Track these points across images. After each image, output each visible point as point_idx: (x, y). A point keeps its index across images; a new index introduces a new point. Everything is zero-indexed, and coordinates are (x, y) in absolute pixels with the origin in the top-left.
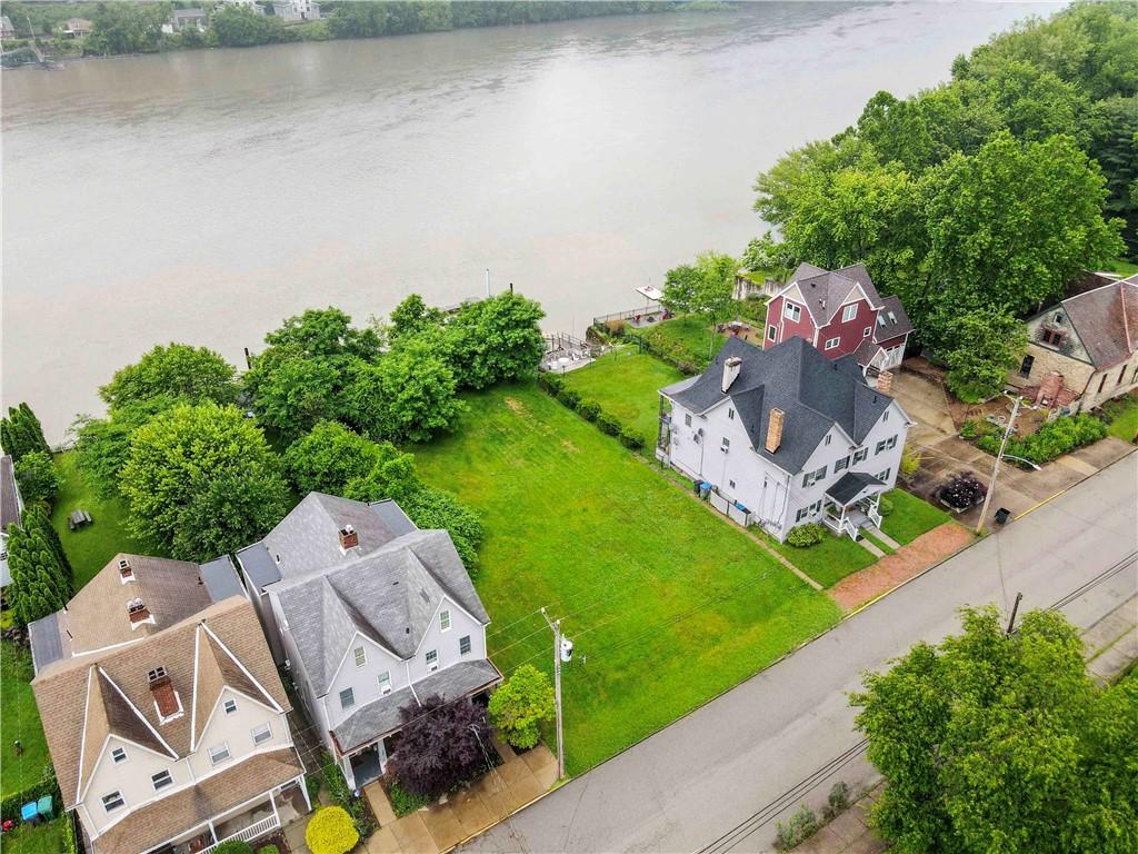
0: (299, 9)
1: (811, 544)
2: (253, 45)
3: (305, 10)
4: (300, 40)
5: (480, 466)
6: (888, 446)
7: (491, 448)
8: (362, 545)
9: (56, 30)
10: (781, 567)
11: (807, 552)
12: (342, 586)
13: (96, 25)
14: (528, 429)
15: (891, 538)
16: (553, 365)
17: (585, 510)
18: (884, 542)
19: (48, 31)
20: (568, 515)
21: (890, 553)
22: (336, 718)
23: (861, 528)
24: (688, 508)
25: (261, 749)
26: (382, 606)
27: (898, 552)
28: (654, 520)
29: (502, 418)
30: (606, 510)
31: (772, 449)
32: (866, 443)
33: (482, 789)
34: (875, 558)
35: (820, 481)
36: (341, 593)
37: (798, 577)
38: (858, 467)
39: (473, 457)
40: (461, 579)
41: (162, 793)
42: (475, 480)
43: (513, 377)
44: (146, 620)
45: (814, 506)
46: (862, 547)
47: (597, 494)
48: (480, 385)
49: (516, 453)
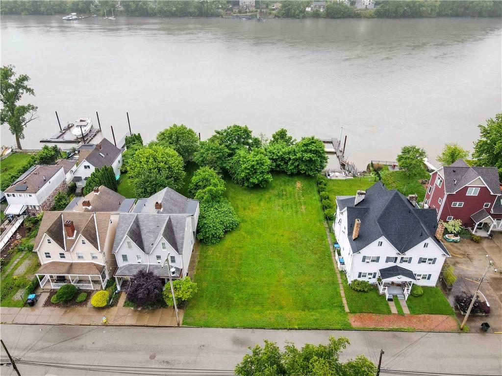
0: (365, 4)
1: (360, 291)
2: (340, 18)
3: (368, 4)
4: (361, 17)
5: (262, 203)
6: (429, 262)
7: (273, 198)
8: (164, 210)
9: (270, 7)
10: (338, 294)
11: (356, 293)
12: (140, 220)
13: (282, 6)
14: (295, 196)
15: (409, 307)
16: (331, 174)
17: (282, 235)
18: (402, 308)
19: (267, 7)
20: (274, 235)
21: (401, 314)
22: (121, 263)
23: (395, 296)
24: (324, 252)
25: (94, 261)
26: (149, 232)
27: (406, 315)
28: (305, 251)
29: (289, 189)
30: (290, 239)
31: (354, 238)
32: (408, 254)
33: (153, 312)
34: (390, 312)
35: (375, 263)
36: (138, 222)
37: (342, 302)
38: (404, 265)
39: (263, 199)
40: (181, 235)
41: (63, 260)
42: (255, 208)
43: (305, 173)
44: (87, 207)
45: (371, 274)
46: (388, 305)
47: (293, 231)
48: (289, 173)
49: (281, 204)
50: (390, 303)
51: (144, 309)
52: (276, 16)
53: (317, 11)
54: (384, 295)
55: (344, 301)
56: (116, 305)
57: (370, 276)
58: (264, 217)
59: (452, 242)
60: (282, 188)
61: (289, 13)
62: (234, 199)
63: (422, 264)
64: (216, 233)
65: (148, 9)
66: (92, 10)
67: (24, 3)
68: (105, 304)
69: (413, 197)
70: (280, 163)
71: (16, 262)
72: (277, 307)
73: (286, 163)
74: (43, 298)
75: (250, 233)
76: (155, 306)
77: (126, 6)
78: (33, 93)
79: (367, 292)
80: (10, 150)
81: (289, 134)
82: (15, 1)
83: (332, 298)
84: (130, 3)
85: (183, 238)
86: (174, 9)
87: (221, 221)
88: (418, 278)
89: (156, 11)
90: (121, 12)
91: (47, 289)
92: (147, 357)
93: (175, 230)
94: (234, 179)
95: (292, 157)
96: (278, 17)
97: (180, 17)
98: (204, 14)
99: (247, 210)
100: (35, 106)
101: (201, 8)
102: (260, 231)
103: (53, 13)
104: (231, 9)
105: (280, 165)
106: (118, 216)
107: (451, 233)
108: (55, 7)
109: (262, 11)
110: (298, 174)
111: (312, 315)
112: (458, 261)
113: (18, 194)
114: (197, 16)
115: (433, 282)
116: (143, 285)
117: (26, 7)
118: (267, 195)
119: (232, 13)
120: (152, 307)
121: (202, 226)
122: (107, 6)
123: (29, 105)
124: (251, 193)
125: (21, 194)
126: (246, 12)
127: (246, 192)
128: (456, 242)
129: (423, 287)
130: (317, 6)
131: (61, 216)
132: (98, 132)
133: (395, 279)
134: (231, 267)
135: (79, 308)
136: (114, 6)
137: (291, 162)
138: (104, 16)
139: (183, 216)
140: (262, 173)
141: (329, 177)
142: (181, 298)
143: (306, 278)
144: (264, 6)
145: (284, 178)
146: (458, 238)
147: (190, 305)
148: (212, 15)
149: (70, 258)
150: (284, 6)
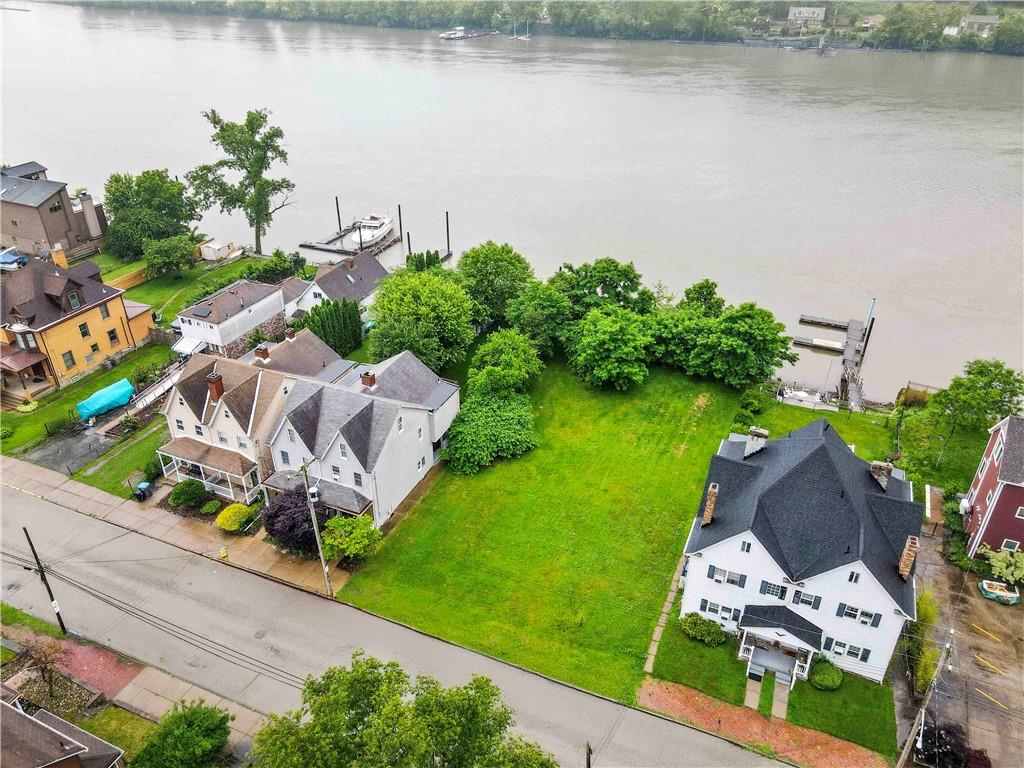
1: (694, 638)
5: (603, 422)
6: (862, 619)
7: (634, 416)
8: (378, 389)
9: (858, 24)
10: (648, 633)
11: (687, 642)
12: (325, 397)
13: (886, 22)
14: (680, 421)
15: (791, 705)
16: (788, 393)
17: (606, 491)
18: (774, 701)
19: (852, 23)
20: (591, 485)
21: (764, 714)
22: (280, 466)
23: (770, 674)
24: (668, 543)
25: (241, 452)
26: (332, 421)
27: (773, 719)
28: (631, 529)
29: (677, 404)
30: (616, 501)
31: (703, 523)
32: (812, 586)
33: (301, 564)
34: (739, 701)
35: (735, 587)
36: (320, 399)
37: (646, 649)
38: (803, 611)
39: (612, 414)
40: (381, 438)
41: (199, 438)
42: (584, 427)
43: (723, 379)
44: (262, 359)
45: (729, 610)
46: (744, 686)
47: (632, 488)
48: (690, 372)
49: (641, 430)
50: (751, 685)
51: (291, 553)
52: (865, 44)
53: (972, 35)
54: (744, 663)
55: (653, 649)
56: (254, 535)
57: (726, 615)
58: (591, 448)
59: (994, 600)
60: (663, 400)
61: (898, 38)
62: (554, 402)
63: (846, 619)
64: (473, 455)
65: (597, 22)
66: (493, 22)
67: (384, 6)
68: (234, 527)
69: (881, 468)
70: (674, 348)
71: (155, 429)
72: (516, 619)
73: (688, 351)
74: (162, 493)
75: (545, 472)
76: (310, 554)
77: (557, 16)
78: (285, 160)
79: (709, 645)
80: (241, 252)
81: (719, 293)
82: (370, 2)
83: (631, 635)
84: (564, 11)
85: (382, 444)
86: (646, 23)
87: (494, 435)
88: (839, 649)
89: (608, 27)
90: (546, 26)
91: (172, 481)
92: (251, 633)
93: (373, 427)
94: (571, 363)
95: (700, 340)
96: (871, 46)
97: (655, 39)
98: (705, 33)
99: (566, 428)
100: (292, 182)
101: (701, 23)
102: (567, 472)
103: (428, 26)
104: (765, 27)
105: (674, 352)
106: (294, 382)
107: (999, 579)
108: (433, 16)
109: (836, 31)
110: (705, 378)
111: (572, 656)
112: (983, 647)
113: (196, 321)
114: (690, 39)
115: (876, 669)
116: (289, 508)
117: (388, 13)
118: (625, 407)
119: (765, 35)
120: (304, 554)
121: (454, 437)
122: (522, 14)
123: (284, 181)
124: (594, 397)
125: (200, 322)
126: (798, 34)
127: (585, 393)
128: (1005, 603)
129: (846, 674)
130: (976, 26)
131: (213, 364)
132: (395, 242)
133: (768, 634)
134: (473, 523)
135: (200, 523)
136: (534, 16)
137: (696, 350)
138: (512, 33)
139: (395, 405)
140: (621, 361)
141: (779, 398)
142: (344, 551)
143: (602, 583)
144: (846, 21)
145: (677, 382)
146: (1013, 596)
147: (365, 570)
148: (723, 38)
149: (208, 439)
150: (891, 22)
